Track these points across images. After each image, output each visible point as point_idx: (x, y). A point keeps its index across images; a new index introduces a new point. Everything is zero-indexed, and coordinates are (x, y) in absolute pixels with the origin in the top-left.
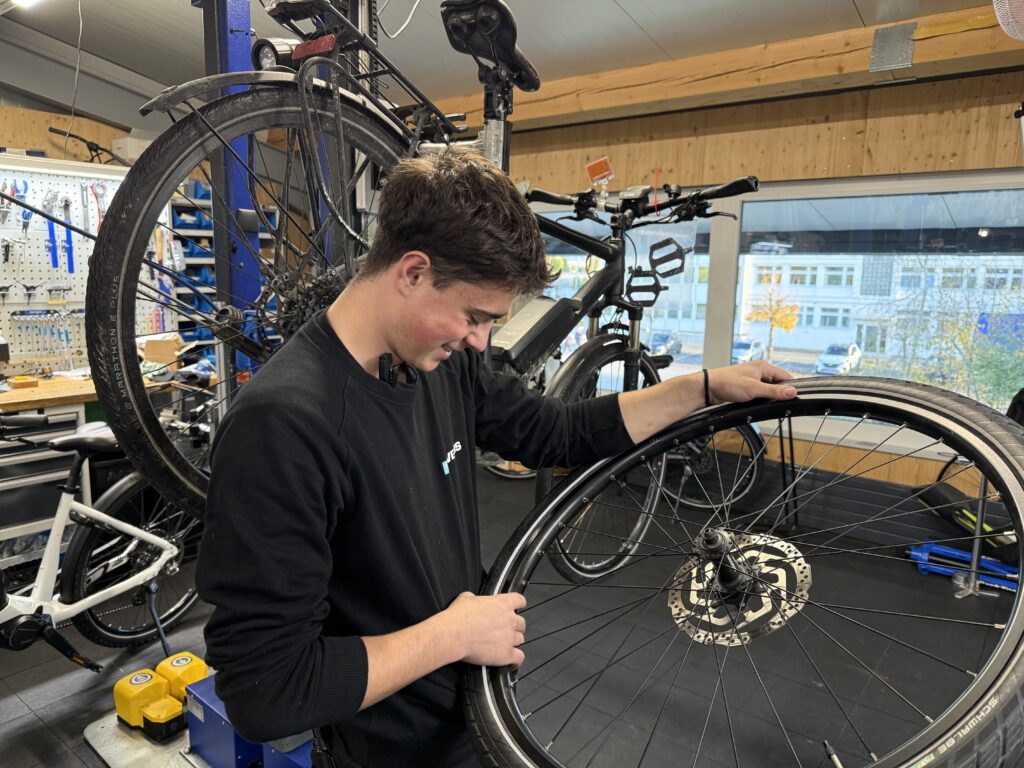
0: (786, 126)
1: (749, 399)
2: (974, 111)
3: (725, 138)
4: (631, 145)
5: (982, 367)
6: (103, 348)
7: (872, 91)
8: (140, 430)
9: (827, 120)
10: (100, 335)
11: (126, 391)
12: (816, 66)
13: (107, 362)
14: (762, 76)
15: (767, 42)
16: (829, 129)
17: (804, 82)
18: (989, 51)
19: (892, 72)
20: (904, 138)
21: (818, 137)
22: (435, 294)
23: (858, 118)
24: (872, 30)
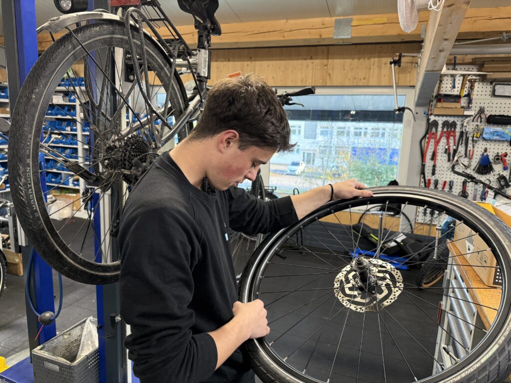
0: (293, 60)
1: (351, 197)
2: (372, 60)
3: (265, 63)
4: (219, 63)
5: (355, 170)
6: (23, 180)
7: (331, 47)
8: (43, 229)
9: (311, 58)
10: (21, 172)
11: (36, 206)
12: (310, 33)
13: (25, 188)
14: (285, 35)
15: (287, 19)
16: (312, 63)
17: (304, 40)
18: (382, 34)
19: (342, 39)
20: (344, 70)
21: (308, 66)
22: (239, 152)
23: (324, 59)
24: (334, 19)
